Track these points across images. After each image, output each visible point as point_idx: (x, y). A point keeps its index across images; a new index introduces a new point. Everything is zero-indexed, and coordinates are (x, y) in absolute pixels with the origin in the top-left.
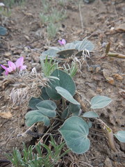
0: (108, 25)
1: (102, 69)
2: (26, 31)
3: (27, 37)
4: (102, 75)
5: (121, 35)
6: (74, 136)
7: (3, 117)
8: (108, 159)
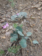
0: (31, 4)
1: (29, 22)
2: (4, 5)
3: (5, 7)
4: (30, 24)
5: (35, 9)
6: (23, 44)
7: (3, 38)
8: (31, 47)
